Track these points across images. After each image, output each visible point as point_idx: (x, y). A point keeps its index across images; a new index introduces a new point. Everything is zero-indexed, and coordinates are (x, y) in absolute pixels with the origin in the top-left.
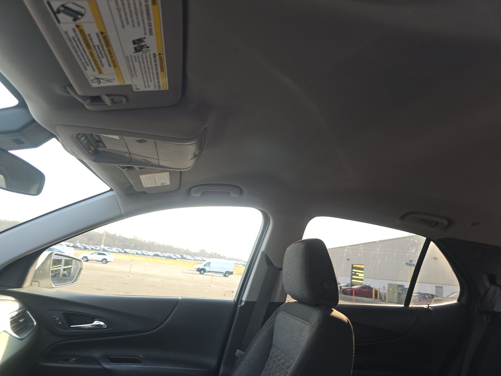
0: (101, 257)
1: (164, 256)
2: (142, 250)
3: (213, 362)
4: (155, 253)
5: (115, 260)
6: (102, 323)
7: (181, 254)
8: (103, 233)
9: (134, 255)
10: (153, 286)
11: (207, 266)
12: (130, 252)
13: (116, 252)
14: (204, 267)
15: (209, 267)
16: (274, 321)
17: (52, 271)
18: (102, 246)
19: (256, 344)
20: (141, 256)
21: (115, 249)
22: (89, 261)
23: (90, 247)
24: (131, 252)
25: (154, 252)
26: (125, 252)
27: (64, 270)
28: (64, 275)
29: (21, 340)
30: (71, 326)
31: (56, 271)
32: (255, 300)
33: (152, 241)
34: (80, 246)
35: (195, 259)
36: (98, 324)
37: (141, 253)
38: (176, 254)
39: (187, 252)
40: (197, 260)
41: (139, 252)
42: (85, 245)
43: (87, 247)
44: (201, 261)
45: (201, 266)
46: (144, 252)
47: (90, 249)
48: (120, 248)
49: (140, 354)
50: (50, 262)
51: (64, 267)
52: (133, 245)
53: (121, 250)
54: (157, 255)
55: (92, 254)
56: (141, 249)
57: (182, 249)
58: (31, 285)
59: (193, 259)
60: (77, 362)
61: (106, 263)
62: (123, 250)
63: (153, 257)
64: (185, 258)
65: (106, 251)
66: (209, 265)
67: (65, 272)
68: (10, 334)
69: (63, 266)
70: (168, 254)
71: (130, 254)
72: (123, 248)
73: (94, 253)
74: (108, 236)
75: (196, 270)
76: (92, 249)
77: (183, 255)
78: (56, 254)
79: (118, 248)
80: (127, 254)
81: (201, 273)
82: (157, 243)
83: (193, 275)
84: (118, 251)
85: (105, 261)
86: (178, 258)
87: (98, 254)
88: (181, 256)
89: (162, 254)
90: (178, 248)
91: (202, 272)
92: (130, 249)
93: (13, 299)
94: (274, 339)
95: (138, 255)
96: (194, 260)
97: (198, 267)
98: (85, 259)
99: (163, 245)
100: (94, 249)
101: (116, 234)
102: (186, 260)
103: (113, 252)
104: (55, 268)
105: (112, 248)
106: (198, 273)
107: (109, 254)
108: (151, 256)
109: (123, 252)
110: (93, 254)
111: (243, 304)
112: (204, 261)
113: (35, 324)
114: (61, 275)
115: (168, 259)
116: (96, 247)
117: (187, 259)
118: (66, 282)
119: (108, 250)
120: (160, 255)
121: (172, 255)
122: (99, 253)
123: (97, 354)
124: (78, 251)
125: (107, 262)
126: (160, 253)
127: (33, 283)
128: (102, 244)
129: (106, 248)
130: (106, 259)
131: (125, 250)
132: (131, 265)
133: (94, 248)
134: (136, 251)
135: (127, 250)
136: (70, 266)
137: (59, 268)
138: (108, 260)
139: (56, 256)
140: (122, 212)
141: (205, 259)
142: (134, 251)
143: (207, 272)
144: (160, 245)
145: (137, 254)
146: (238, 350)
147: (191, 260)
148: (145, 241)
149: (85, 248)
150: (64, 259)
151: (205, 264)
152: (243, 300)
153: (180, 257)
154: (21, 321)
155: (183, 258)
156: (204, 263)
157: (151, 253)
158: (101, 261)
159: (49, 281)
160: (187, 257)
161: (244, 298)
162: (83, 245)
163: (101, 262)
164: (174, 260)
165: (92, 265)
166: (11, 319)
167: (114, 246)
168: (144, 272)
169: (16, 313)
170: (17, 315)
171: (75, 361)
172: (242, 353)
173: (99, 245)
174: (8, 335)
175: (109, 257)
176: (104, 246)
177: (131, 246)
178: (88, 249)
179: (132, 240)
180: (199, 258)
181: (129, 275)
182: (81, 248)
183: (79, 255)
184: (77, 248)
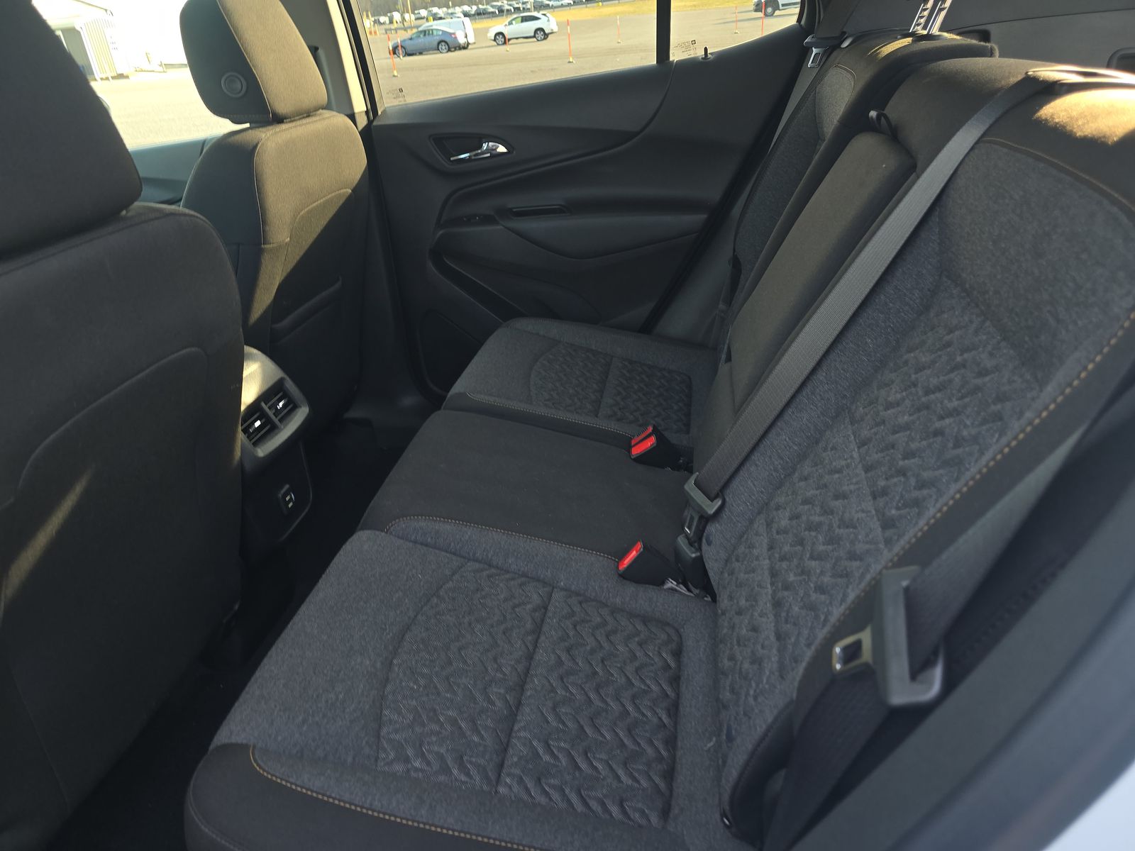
0: (531, 26)
9: (605, 3)
13: (569, 4)
22: (509, 42)
26: (587, 0)
34: (491, 10)
42: (499, 3)
55: (510, 23)
61: (545, 39)
65: (547, 7)
71: (598, 2)
80: (590, 5)
83: (734, 24)
84: (571, 2)
85: (541, 34)
87: (522, 21)
95: (619, 3)
98: (500, 39)
103: (561, 6)
107: (544, 15)
110: (514, 22)
116: (524, 5)
119: (551, 3)
122: (522, 17)
124: (483, 23)
125: (546, 36)
130: (542, 30)
138: (547, 31)
149: (501, 12)
158: (534, 37)
162: (495, 3)
163: (535, 39)
165: (517, 50)
175: (549, 21)
178: (508, 13)
181: (571, 60)
182: (493, 13)
183: (487, 30)
184: (486, 16)
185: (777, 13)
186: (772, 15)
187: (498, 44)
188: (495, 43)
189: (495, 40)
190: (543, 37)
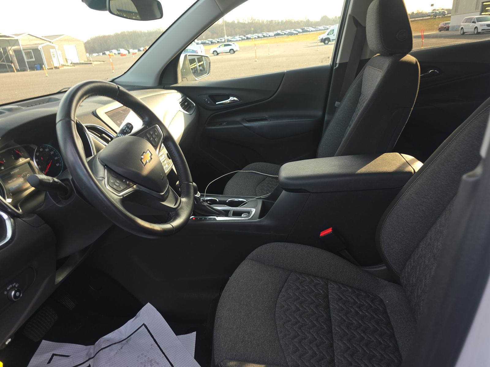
0: (229, 48)
1: (285, 34)
2: (263, 33)
3: (320, 113)
4: (276, 32)
5: (240, 48)
6: (235, 99)
7: (302, 28)
8: (223, 24)
9: (256, 39)
10: (279, 66)
11: (331, 34)
12: (251, 37)
13: (240, 40)
14: (328, 36)
15: (333, 34)
16: (363, 75)
17: (192, 69)
18: (226, 37)
19: (348, 95)
20: (262, 39)
21: (237, 38)
22: (219, 54)
23: (216, 40)
24: (253, 36)
25: (274, 32)
26: (248, 38)
27: (199, 66)
28: (201, 70)
29: (190, 115)
30: (217, 103)
31: (194, 68)
32: (347, 61)
33: (270, 20)
34: (207, 42)
35: (317, 29)
36: (233, 99)
37: (262, 35)
38: (297, 29)
39: (308, 24)
40: (320, 30)
41: (260, 35)
42: (211, 40)
43: (214, 41)
44: (325, 30)
45: (324, 36)
46: (265, 34)
47: (217, 42)
48: (242, 35)
49: (266, 115)
50: (187, 62)
51: (199, 64)
52: (252, 29)
53: (244, 38)
54: (278, 34)
55: (219, 47)
56: (262, 31)
57: (302, 21)
58: (182, 80)
59: (315, 29)
60: (227, 124)
62: (245, 36)
63: (274, 37)
64: (307, 31)
65: (231, 41)
66: (333, 33)
67: (201, 68)
68: (183, 112)
69: (197, 63)
70: (289, 31)
71: (253, 39)
72: (245, 35)
73: (221, 45)
74: (228, 25)
75: (319, 41)
76: (218, 42)
77: (304, 28)
78: (189, 55)
79: (240, 35)
80: (249, 40)
81: (325, 44)
82: (275, 21)
83: (317, 47)
84: (241, 39)
85: (232, 51)
86: (299, 32)
87: (225, 46)
88: (302, 29)
89: (283, 31)
90: (298, 21)
91: (326, 42)
92: (251, 34)
93: (176, 91)
94: (362, 89)
95: (261, 39)
96: (316, 31)
97: (321, 38)
98: (215, 53)
99: (282, 22)
100: (220, 42)
101: (234, 21)
102: (308, 33)
103: (237, 41)
104: (192, 66)
105: (234, 37)
106: (323, 43)
107: (234, 44)
108: (272, 36)
109: (246, 38)
111: (337, 66)
112: (328, 29)
113: (195, 105)
114: (199, 71)
115: (290, 36)
116: (221, 40)
117: (309, 31)
118: (203, 75)
119: (232, 40)
120: (281, 33)
121: (293, 31)
122: (225, 45)
123: (238, 118)
124: (207, 47)
125: (234, 52)
126: (280, 31)
127: (183, 79)
128: (225, 35)
129: (230, 38)
130: (232, 49)
131: (247, 36)
132: (255, 50)
133: (219, 40)
134: (257, 34)
135: (249, 36)
136: (202, 63)
137: (196, 65)
138: (235, 50)
139: (190, 57)
140: (221, 9)
141: (328, 27)
142: (255, 35)
143: (331, 41)
144: (279, 23)
145: (259, 37)
146: (337, 102)
147: (314, 31)
148: (263, 22)
149: (212, 43)
150: (196, 57)
151: (329, 33)
152: (337, 62)
153: (301, 31)
154: (186, 104)
155: (304, 31)
156: (328, 31)
157: (272, 34)
158: (230, 52)
159: (192, 76)
160: (308, 30)
161: (338, 62)
162: (209, 40)
163: (230, 53)
164: (296, 36)
165: (222, 57)
166: (180, 103)
167: (236, 35)
168: (269, 54)
169: (181, 99)
170: (182, 101)
171: (226, 124)
172: (339, 103)
173: (223, 36)
174: (183, 113)
175: (235, 46)
176: (227, 36)
177: (251, 30)
178: (215, 43)
179: (250, 24)
180: (322, 28)
181: (256, 60)
182: (209, 43)
183: (209, 50)
184: (206, 44)
185: (330, 43)
186: (328, 44)
187: (214, 55)
188: (213, 55)
189: (213, 53)
190: (233, 52)
